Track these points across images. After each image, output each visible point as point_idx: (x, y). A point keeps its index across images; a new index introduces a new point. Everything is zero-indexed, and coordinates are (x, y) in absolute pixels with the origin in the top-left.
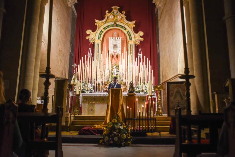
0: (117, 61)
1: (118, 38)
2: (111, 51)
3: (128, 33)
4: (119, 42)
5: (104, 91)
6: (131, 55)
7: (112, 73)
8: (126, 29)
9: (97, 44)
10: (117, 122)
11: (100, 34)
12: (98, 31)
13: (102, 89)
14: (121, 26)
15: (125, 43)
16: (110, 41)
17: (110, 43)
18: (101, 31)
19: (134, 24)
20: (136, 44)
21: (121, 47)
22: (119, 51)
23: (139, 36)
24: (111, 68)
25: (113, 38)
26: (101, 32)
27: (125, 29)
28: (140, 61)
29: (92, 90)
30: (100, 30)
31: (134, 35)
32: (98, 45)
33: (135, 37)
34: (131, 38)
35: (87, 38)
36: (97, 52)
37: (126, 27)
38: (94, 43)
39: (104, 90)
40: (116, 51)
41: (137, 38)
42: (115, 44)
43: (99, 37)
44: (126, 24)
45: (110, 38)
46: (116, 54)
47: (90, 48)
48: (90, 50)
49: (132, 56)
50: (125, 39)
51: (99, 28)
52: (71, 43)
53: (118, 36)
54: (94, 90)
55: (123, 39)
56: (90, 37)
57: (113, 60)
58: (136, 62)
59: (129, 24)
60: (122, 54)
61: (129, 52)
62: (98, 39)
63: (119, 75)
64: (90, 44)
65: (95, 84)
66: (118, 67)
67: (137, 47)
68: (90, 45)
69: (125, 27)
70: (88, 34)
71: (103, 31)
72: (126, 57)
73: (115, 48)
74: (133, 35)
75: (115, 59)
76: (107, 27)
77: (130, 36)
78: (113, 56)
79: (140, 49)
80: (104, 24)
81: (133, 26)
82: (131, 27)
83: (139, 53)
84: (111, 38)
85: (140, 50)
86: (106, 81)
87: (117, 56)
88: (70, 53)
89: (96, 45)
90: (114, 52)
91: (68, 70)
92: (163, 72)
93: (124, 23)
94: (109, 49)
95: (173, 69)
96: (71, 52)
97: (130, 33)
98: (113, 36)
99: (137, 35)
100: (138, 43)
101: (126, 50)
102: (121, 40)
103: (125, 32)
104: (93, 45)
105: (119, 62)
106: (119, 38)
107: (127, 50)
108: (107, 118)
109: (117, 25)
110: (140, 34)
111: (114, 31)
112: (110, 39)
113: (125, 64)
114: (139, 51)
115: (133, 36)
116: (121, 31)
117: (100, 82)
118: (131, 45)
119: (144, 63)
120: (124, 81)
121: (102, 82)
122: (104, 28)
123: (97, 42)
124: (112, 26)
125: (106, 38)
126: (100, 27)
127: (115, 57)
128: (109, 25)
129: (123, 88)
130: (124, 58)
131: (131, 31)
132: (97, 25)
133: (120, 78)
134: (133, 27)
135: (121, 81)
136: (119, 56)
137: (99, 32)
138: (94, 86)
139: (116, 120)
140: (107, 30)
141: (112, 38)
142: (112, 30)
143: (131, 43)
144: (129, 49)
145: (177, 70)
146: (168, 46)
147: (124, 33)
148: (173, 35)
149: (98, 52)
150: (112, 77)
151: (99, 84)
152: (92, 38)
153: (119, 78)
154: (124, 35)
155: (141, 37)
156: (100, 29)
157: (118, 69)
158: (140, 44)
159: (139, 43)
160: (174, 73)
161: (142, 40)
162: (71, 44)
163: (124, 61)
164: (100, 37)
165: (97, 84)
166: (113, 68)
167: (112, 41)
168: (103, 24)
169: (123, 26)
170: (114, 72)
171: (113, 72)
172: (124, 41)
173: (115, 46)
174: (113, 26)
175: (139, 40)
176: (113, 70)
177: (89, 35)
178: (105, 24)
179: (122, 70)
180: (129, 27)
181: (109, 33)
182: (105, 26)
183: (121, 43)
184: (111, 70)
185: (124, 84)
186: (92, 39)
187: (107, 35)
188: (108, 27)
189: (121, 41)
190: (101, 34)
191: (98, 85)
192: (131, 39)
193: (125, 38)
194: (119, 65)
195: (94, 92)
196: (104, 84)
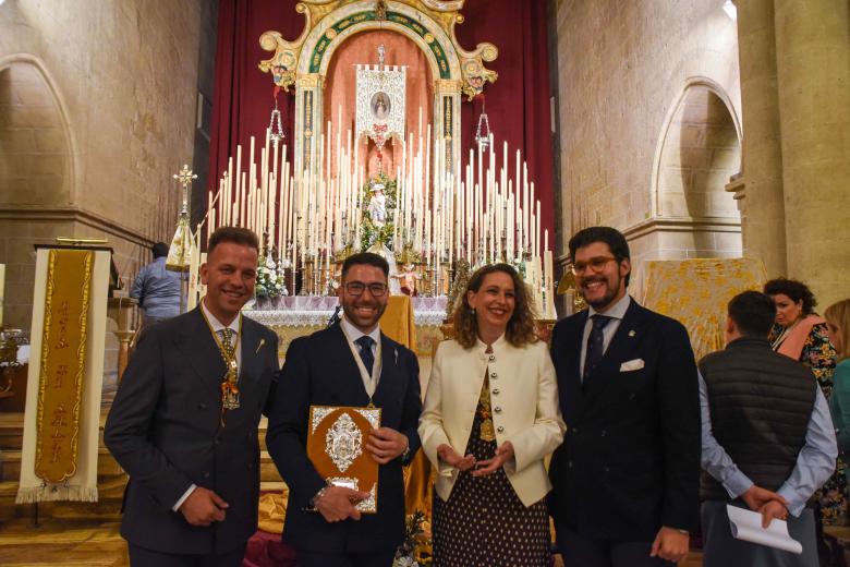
0: (390, 162)
1: (391, 69)
2: (366, 122)
3: (436, 47)
4: (396, 84)
5: (330, 294)
6: (448, 138)
8: (424, 31)
9: (306, 93)
11: (319, 52)
12: (310, 40)
13: (323, 280)
14: (405, 21)
15: (420, 90)
16: (359, 81)
17: (359, 89)
18: (324, 38)
19: (460, 12)
20: (468, 96)
21: (404, 104)
22: (395, 122)
23: (481, 64)
24: (362, 194)
25: (372, 68)
26: (323, 43)
27: (421, 30)
28: (486, 166)
29: (278, 286)
30: (320, 35)
31: (459, 57)
32: (309, 97)
33: (462, 67)
34: (448, 71)
35: (264, 66)
36: (305, 127)
37: (428, 23)
38: (292, 87)
39: (331, 287)
40: (383, 122)
41: (472, 68)
42: (381, 94)
43: (315, 64)
44: (428, 12)
45: (359, 66)
46: (385, 135)
47: (276, 111)
48: (276, 116)
49: (449, 145)
50: (423, 76)
51: (312, 27)
52: (200, 90)
53: (393, 61)
54: (289, 288)
55: (413, 75)
56: (276, 61)
57: (371, 162)
58: (470, 169)
59: (441, 12)
60: (411, 135)
61: (439, 126)
62: (312, 69)
63: (396, 222)
64: (277, 91)
65: (291, 261)
66: (391, 190)
67: (470, 108)
68: (275, 95)
69: (422, 23)
70: (266, 52)
71: (329, 36)
72: (425, 149)
73: (380, 108)
74: (455, 57)
75: (380, 156)
76: (347, 23)
77: (443, 62)
78: (371, 144)
79: (484, 116)
80: (335, 9)
81: (454, 22)
82: (449, 24)
83: (479, 131)
84: (363, 68)
85: (484, 120)
86: (340, 247)
87: (389, 145)
88: (196, 130)
89: (302, 97)
90: (377, 128)
92: (576, 211)
93: (419, 5)
94: (354, 114)
95: (628, 196)
96: (199, 125)
97: (442, 51)
98: (372, 60)
99: (470, 56)
100: (474, 92)
101: (426, 118)
102: (404, 75)
103: (423, 43)
104: (288, 98)
105: (399, 168)
106: (396, 68)
107: (431, 120)
109: (390, 16)
110: (482, 53)
111: (375, 39)
112: (358, 74)
113: (424, 178)
114: (480, 124)
115: (453, 63)
116: (403, 41)
117: (314, 252)
118: (448, 100)
119: (504, 173)
120: (418, 247)
121: (323, 254)
122: (337, 28)
123: (307, 83)
124: (370, 17)
125: (343, 69)
126: (318, 21)
127: (380, 148)
128: (358, 15)
129: (415, 279)
130: (416, 149)
131: (448, 43)
132: (307, 11)
133: (401, 234)
134: (457, 25)
135: (405, 248)
136: (398, 142)
137: (312, 43)
138: (288, 271)
140: (346, 33)
141: (367, 67)
142: (368, 35)
143: (448, 89)
144: (439, 113)
145: (649, 203)
146: (600, 104)
147: (419, 50)
148: (627, 53)
149: (308, 126)
150: (367, 229)
151: (310, 261)
152: (285, 69)
153: (395, 237)
154: (416, 54)
155: (487, 65)
156: (318, 28)
157: (395, 199)
158: (483, 97)
159: (479, 92)
160: (630, 215)
161: (491, 80)
162: (201, 96)
163: (418, 164)
164: (319, 64)
166: (370, 194)
167: (368, 81)
168: (328, 9)
169: (416, 18)
170: (375, 209)
171: (370, 209)
172: (418, 80)
173: (381, 103)
174: (372, 19)
175: (480, 78)
176: (373, 199)
177: (271, 54)
178: (340, 10)
179: (409, 202)
180: (440, 25)
181: (356, 46)
182: (338, 19)
183: (403, 91)
184: (361, 202)
185: (418, 261)
186: (282, 70)
187: (346, 54)
188: (352, 20)
189: (404, 79)
190: (324, 49)
191: (307, 263)
192: (445, 74)
193: (422, 69)
194: (396, 181)
195: (290, 294)
196: (332, 260)
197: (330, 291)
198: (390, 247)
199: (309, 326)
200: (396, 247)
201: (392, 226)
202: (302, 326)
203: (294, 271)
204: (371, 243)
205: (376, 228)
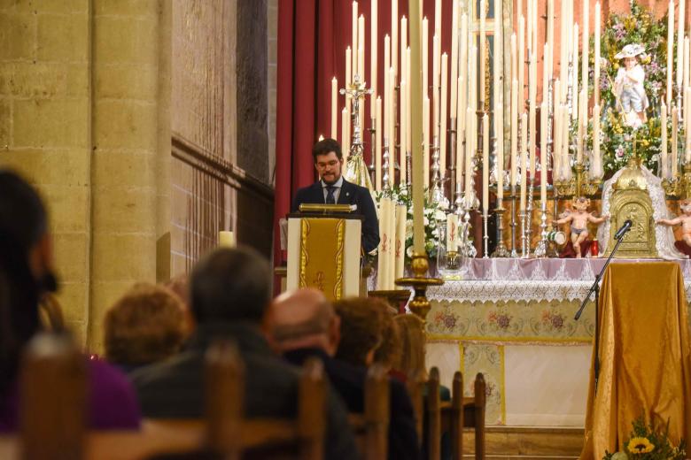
5: (549, 254)
7: (607, 97)
10: (655, 450)
13: (535, 230)
24: (600, 61)
54: (478, 244)
65: (479, 196)
66: (656, 42)
86: (563, 171)
91: (233, 60)
108: (591, 439)
117: (518, 179)
133: (674, 141)
138: (474, 215)
139: (646, 441)
150: (611, 131)
151: (512, 195)
153: (664, 147)
157: (663, 61)
165: (500, 195)
166: (615, 63)
170: (625, 93)
176: (621, 71)
184: (598, 77)
191: (505, 199)
194: (665, 20)
195: (481, 254)
196: (550, 193)
197: (548, 249)
198: (655, 168)
199: (545, 301)
200: (665, 170)
201: (657, 125)
202: (535, 302)
203: (486, 216)
204: (618, 159)
205: (629, 130)
